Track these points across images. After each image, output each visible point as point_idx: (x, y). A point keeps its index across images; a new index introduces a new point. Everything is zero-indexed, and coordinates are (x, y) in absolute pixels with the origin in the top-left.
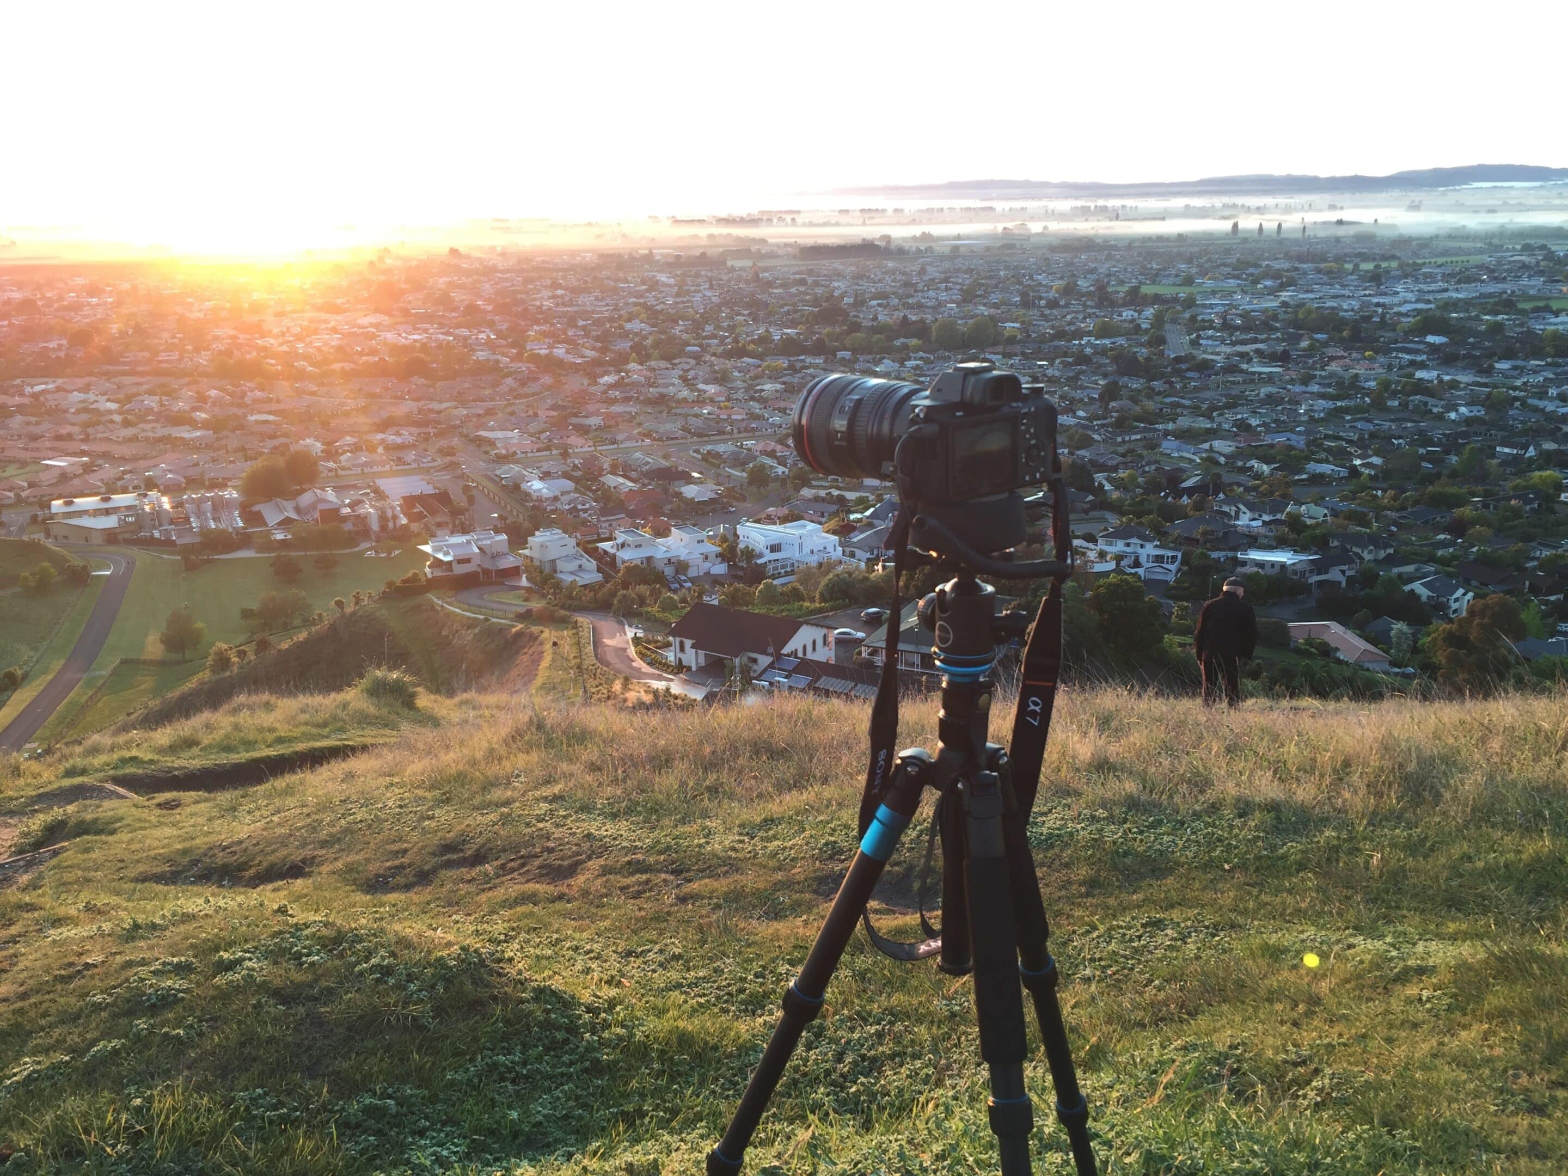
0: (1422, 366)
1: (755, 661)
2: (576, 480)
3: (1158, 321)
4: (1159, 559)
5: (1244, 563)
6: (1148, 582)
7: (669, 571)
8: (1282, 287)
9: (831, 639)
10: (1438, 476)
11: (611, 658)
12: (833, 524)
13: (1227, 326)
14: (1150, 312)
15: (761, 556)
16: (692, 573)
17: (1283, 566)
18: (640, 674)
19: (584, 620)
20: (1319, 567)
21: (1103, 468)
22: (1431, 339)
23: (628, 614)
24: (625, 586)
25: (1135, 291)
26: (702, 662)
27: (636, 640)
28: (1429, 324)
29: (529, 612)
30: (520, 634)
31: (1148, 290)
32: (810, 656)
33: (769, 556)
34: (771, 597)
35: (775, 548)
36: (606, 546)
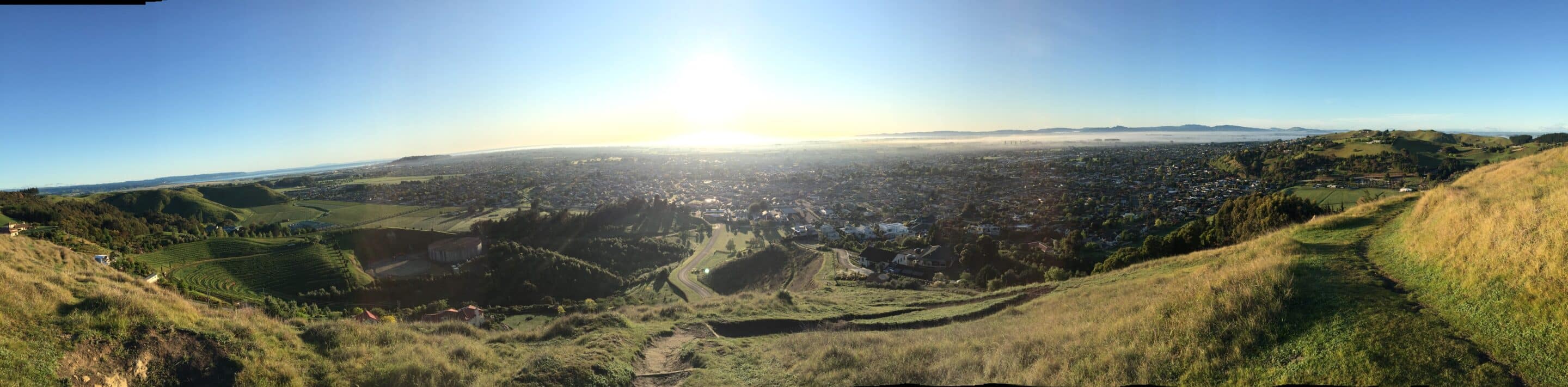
0: (1051, 175)
1: (884, 264)
2: (834, 210)
3: (989, 165)
4: (995, 229)
5: (1016, 229)
6: (992, 236)
7: (859, 237)
8: (1018, 157)
9: (906, 258)
10: (1058, 202)
11: (843, 262)
12: (906, 223)
13: (1006, 167)
14: (986, 164)
15: (886, 232)
16: (866, 237)
17: (1026, 228)
18: (851, 267)
19: (835, 250)
20: (1034, 227)
21: (978, 205)
22: (1052, 168)
23: (849, 249)
24: (847, 241)
25: (982, 159)
26: (869, 264)
27: (850, 257)
28: (1052, 165)
29: (820, 247)
30: (817, 254)
31: (985, 158)
32: (900, 263)
33: (888, 233)
34: (889, 245)
35: (890, 230)
36: (841, 229)
